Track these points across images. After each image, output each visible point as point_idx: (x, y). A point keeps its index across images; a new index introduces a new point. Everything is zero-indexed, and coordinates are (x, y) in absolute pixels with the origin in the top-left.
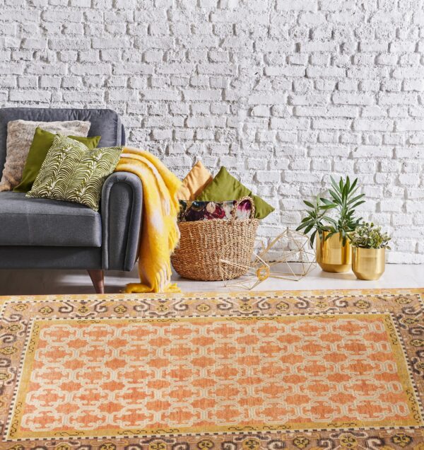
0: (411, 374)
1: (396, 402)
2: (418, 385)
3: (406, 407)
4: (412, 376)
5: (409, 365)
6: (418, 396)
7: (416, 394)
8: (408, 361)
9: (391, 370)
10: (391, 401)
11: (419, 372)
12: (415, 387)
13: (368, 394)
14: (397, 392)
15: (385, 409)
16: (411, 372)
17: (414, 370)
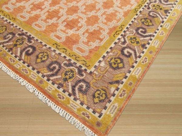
0: (23, 30)
1: (14, 10)
2: (12, 27)
3: (6, 11)
4: (21, 30)
5: (30, 35)
6: (6, 20)
7: (9, 21)
8: (33, 38)
9: (36, 25)
10: (16, 8)
11: (19, 34)
12: (13, 24)
13: (32, 4)
14: (19, 15)
15: (16, 3)
16: (24, 31)
17: (23, 34)
